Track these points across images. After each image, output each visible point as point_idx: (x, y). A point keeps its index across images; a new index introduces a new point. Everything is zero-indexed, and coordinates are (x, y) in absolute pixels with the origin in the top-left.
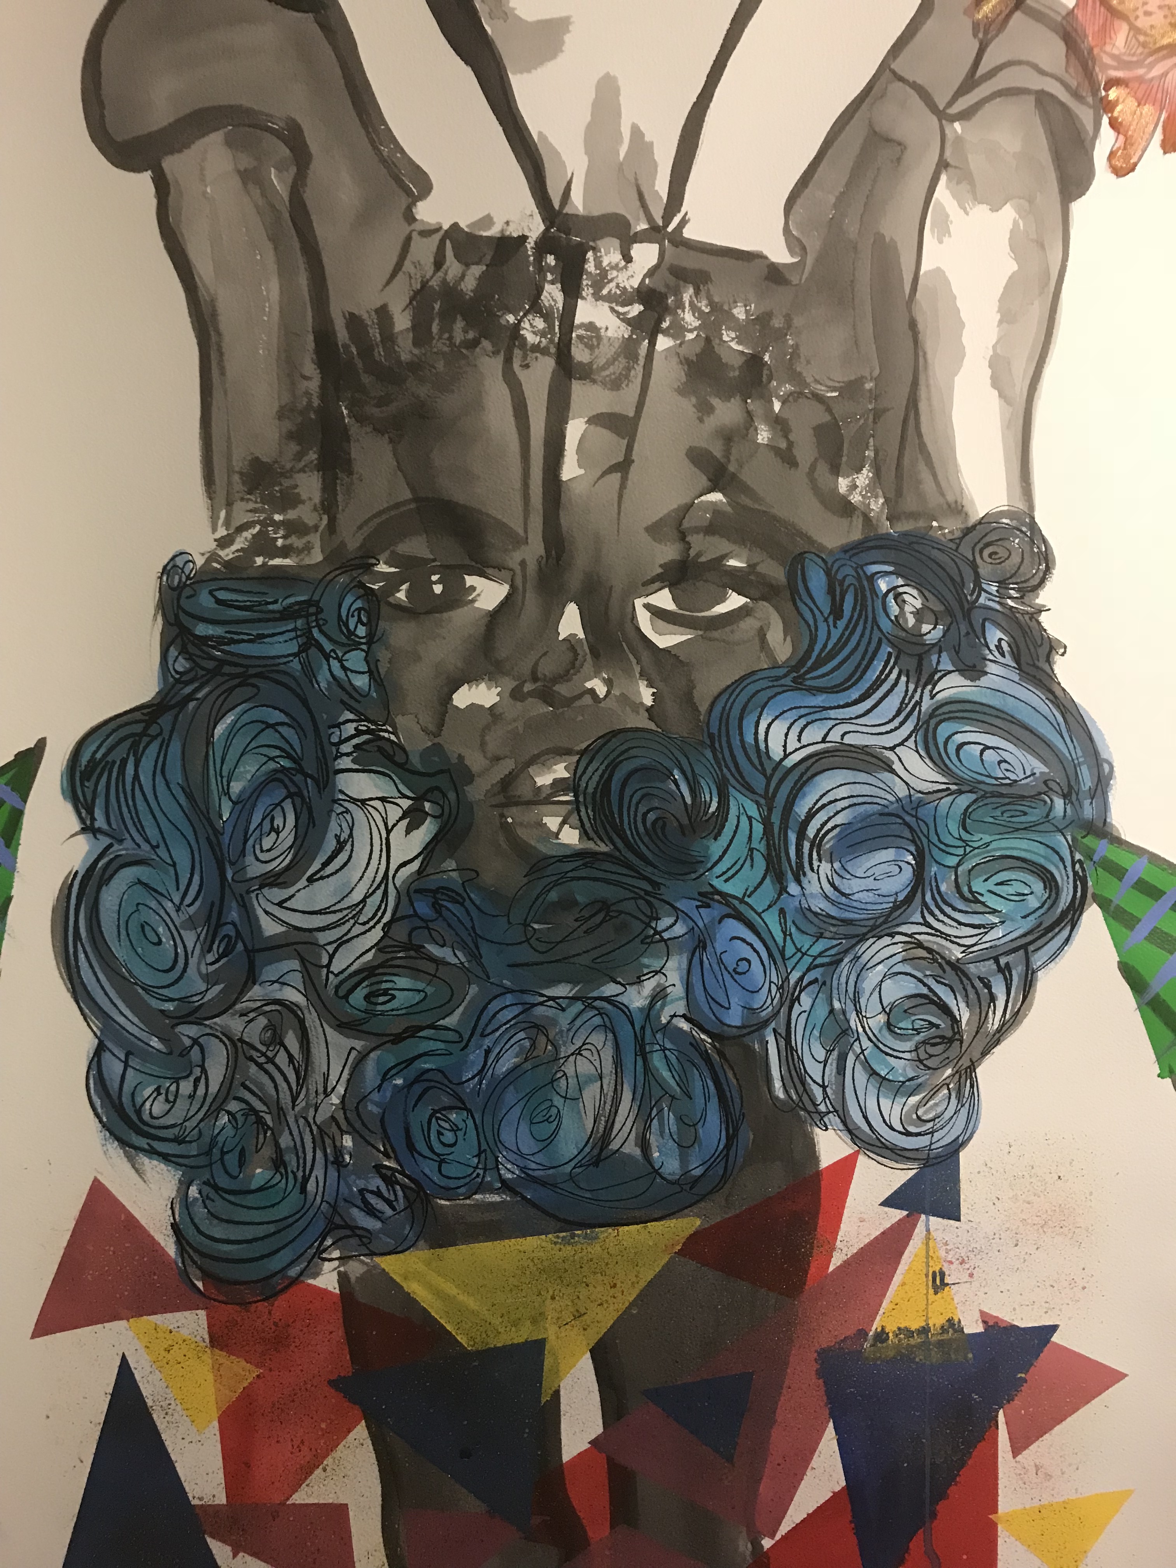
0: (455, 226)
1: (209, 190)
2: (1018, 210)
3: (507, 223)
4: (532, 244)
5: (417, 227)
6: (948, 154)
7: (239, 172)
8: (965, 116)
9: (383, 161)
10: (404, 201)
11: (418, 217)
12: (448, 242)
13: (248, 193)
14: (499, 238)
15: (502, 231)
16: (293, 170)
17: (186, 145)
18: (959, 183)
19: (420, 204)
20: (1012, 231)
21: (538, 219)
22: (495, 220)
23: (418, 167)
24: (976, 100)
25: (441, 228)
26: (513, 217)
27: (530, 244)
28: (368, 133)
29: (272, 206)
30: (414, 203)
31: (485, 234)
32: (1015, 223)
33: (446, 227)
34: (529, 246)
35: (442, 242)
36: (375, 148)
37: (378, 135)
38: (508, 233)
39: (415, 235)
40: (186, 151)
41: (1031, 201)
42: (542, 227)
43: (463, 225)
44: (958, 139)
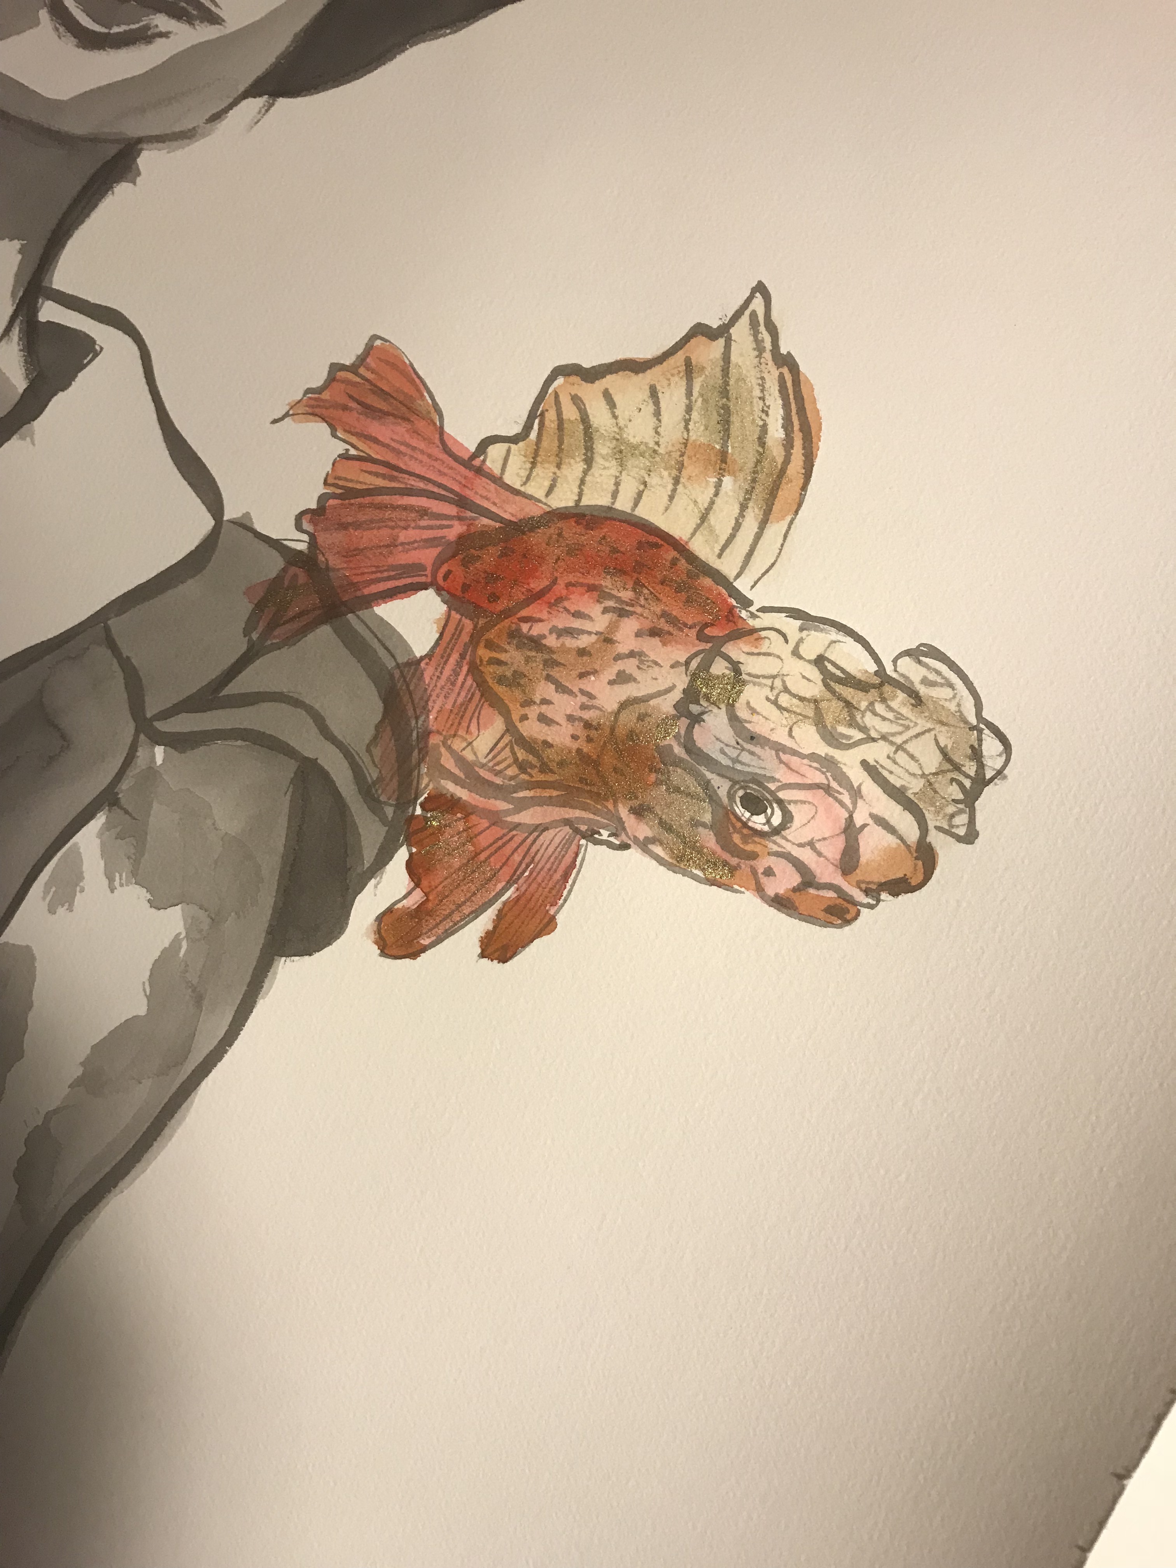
2: (191, 924)
6: (125, 785)
8: (180, 742)
18: (119, 837)
20: (165, 951)
24: (209, 727)
32: (176, 940)
41: (216, 921)
44: (151, 772)
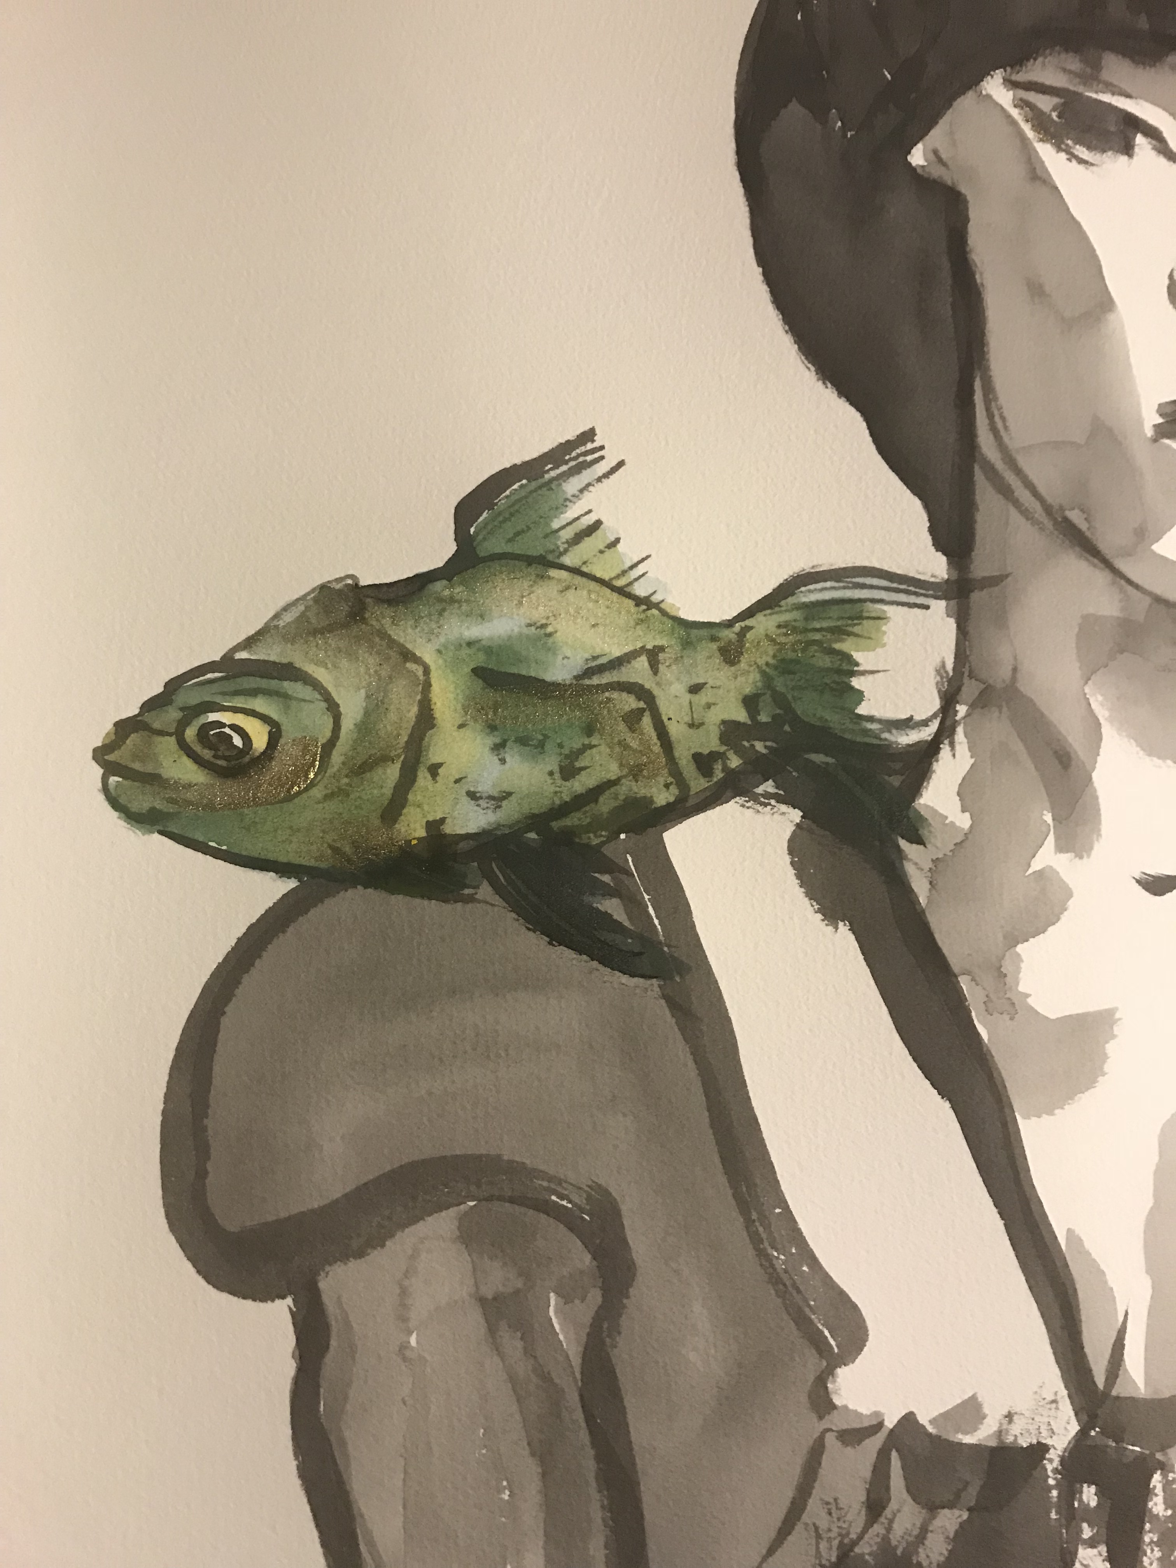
0: (909, 1419)
1: (413, 1340)
3: (1010, 1416)
4: (1056, 1463)
5: (836, 1422)
7: (482, 1301)
9: (775, 1279)
10: (813, 1364)
11: (837, 1401)
12: (894, 1454)
13: (497, 1349)
14: (993, 1451)
15: (1000, 1433)
16: (595, 1297)
17: (378, 1241)
19: (842, 1372)
21: (1067, 1409)
22: (986, 1410)
23: (842, 1294)
25: (880, 1425)
26: (1023, 1404)
27: (1052, 1463)
28: (749, 1223)
29: (546, 1378)
30: (829, 1372)
31: (968, 1439)
33: (890, 1423)
34: (1049, 1467)
35: (883, 1456)
36: (761, 1254)
37: (768, 1227)
38: (1010, 1439)
39: (830, 1438)
40: (375, 1255)
42: (1074, 1428)
43: (923, 1419)
